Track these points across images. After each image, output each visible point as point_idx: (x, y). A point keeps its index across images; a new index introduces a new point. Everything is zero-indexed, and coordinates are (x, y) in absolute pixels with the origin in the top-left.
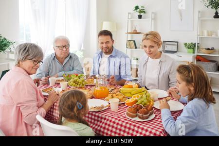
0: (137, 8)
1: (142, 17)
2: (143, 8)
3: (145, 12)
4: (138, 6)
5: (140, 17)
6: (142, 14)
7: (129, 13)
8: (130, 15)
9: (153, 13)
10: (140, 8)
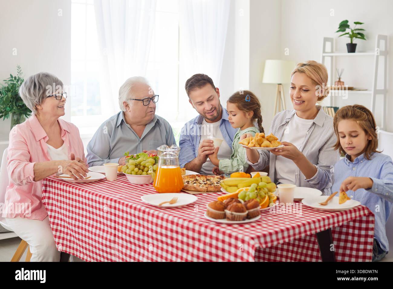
0: (344, 26)
1: (357, 48)
2: (358, 26)
3: (362, 36)
4: (347, 21)
5: (352, 48)
6: (355, 41)
7: (326, 40)
8: (328, 44)
9: (381, 37)
10: (352, 26)
